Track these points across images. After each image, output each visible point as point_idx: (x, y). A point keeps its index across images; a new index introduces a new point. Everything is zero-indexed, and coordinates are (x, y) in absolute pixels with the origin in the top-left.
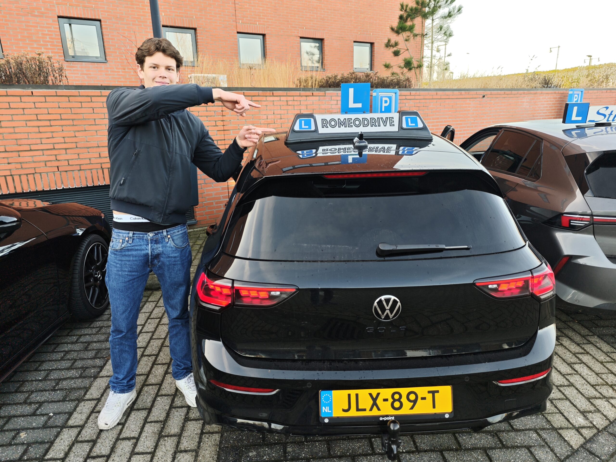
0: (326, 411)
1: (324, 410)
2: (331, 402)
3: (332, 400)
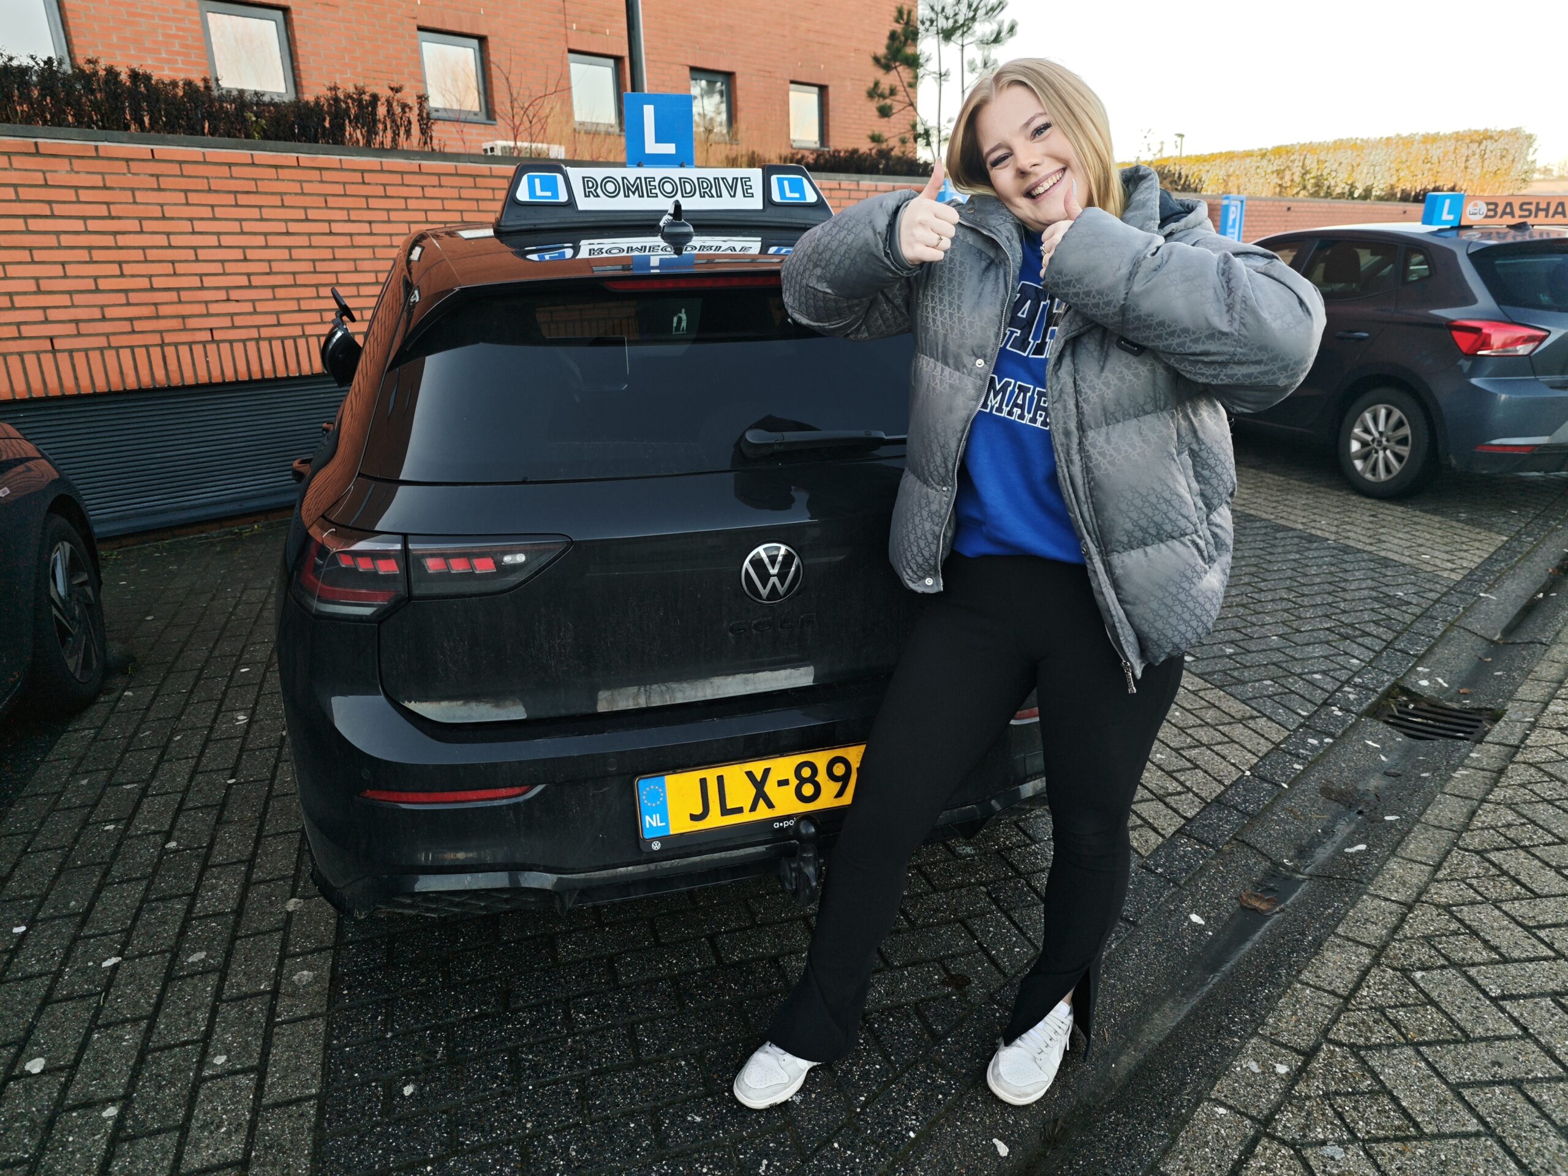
0: (654, 824)
1: (651, 823)
2: (664, 803)
3: (665, 797)
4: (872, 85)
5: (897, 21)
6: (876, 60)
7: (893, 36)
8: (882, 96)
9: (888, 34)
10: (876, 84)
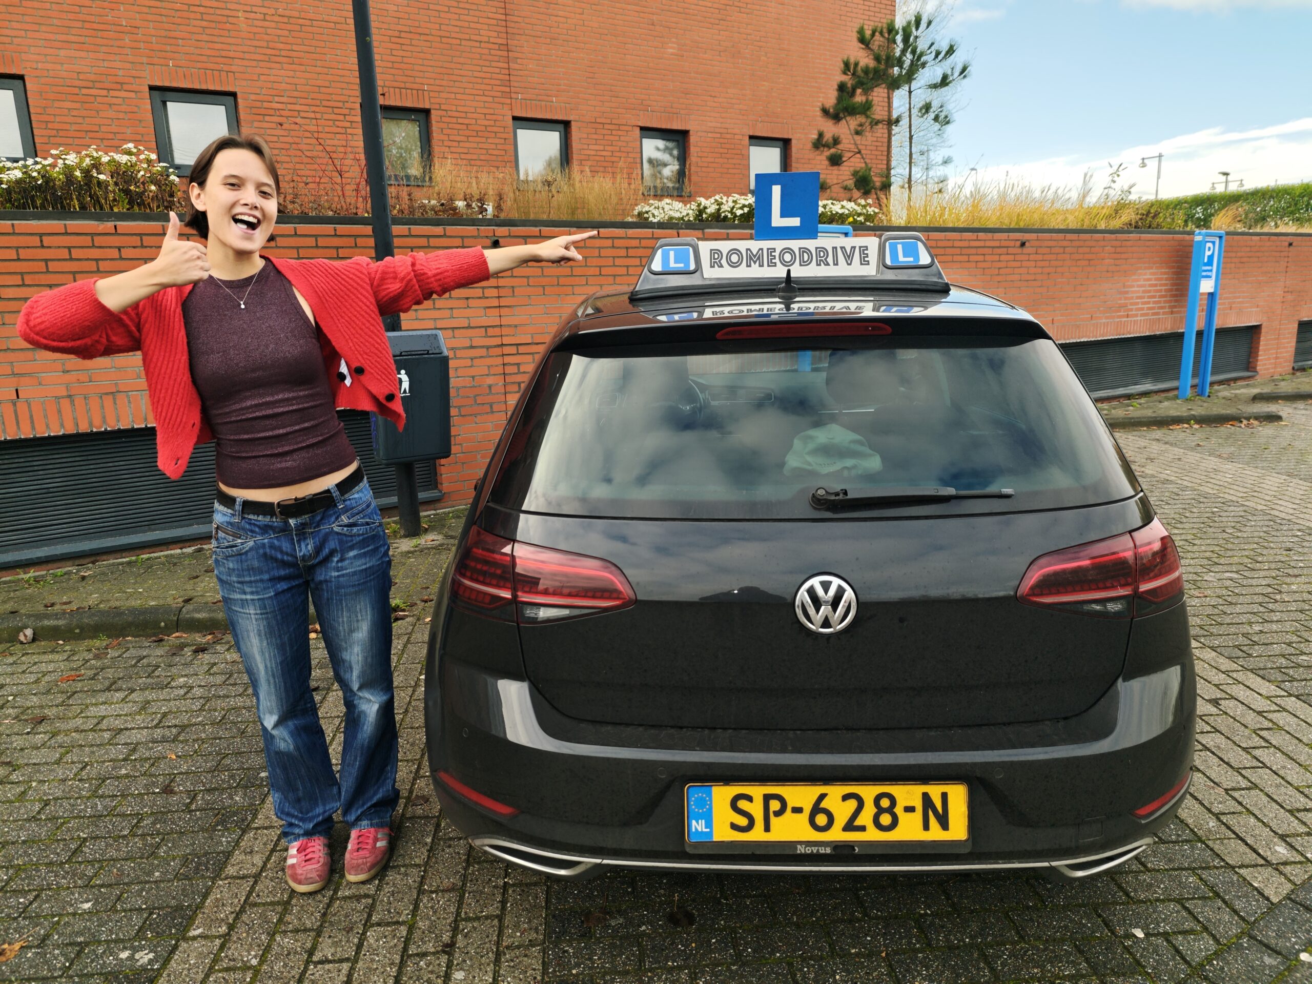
4: (816, 137)
5: (845, 73)
6: (825, 111)
7: (842, 87)
8: (827, 146)
9: (836, 87)
10: (821, 135)
